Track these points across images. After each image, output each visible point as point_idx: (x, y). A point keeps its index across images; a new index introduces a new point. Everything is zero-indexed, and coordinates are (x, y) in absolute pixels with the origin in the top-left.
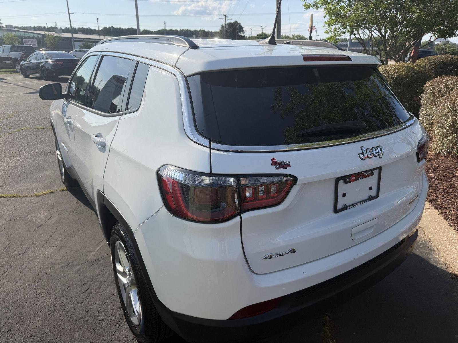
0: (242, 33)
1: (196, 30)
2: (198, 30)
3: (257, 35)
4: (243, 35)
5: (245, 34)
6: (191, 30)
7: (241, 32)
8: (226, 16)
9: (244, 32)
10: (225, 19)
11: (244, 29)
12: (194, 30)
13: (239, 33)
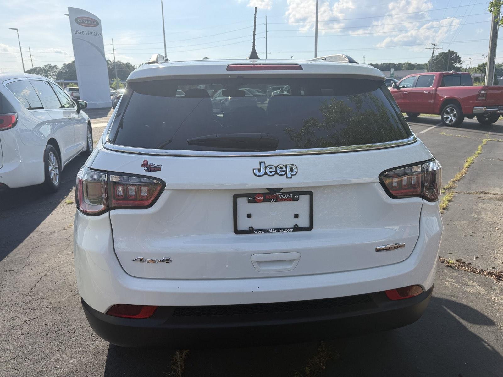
0: (458, 63)
1: (400, 63)
2: (403, 63)
3: (479, 66)
4: (459, 66)
5: (462, 65)
6: (394, 64)
7: (456, 63)
8: (434, 45)
9: (461, 62)
10: (434, 48)
11: (461, 59)
12: (397, 63)
13: (454, 65)
